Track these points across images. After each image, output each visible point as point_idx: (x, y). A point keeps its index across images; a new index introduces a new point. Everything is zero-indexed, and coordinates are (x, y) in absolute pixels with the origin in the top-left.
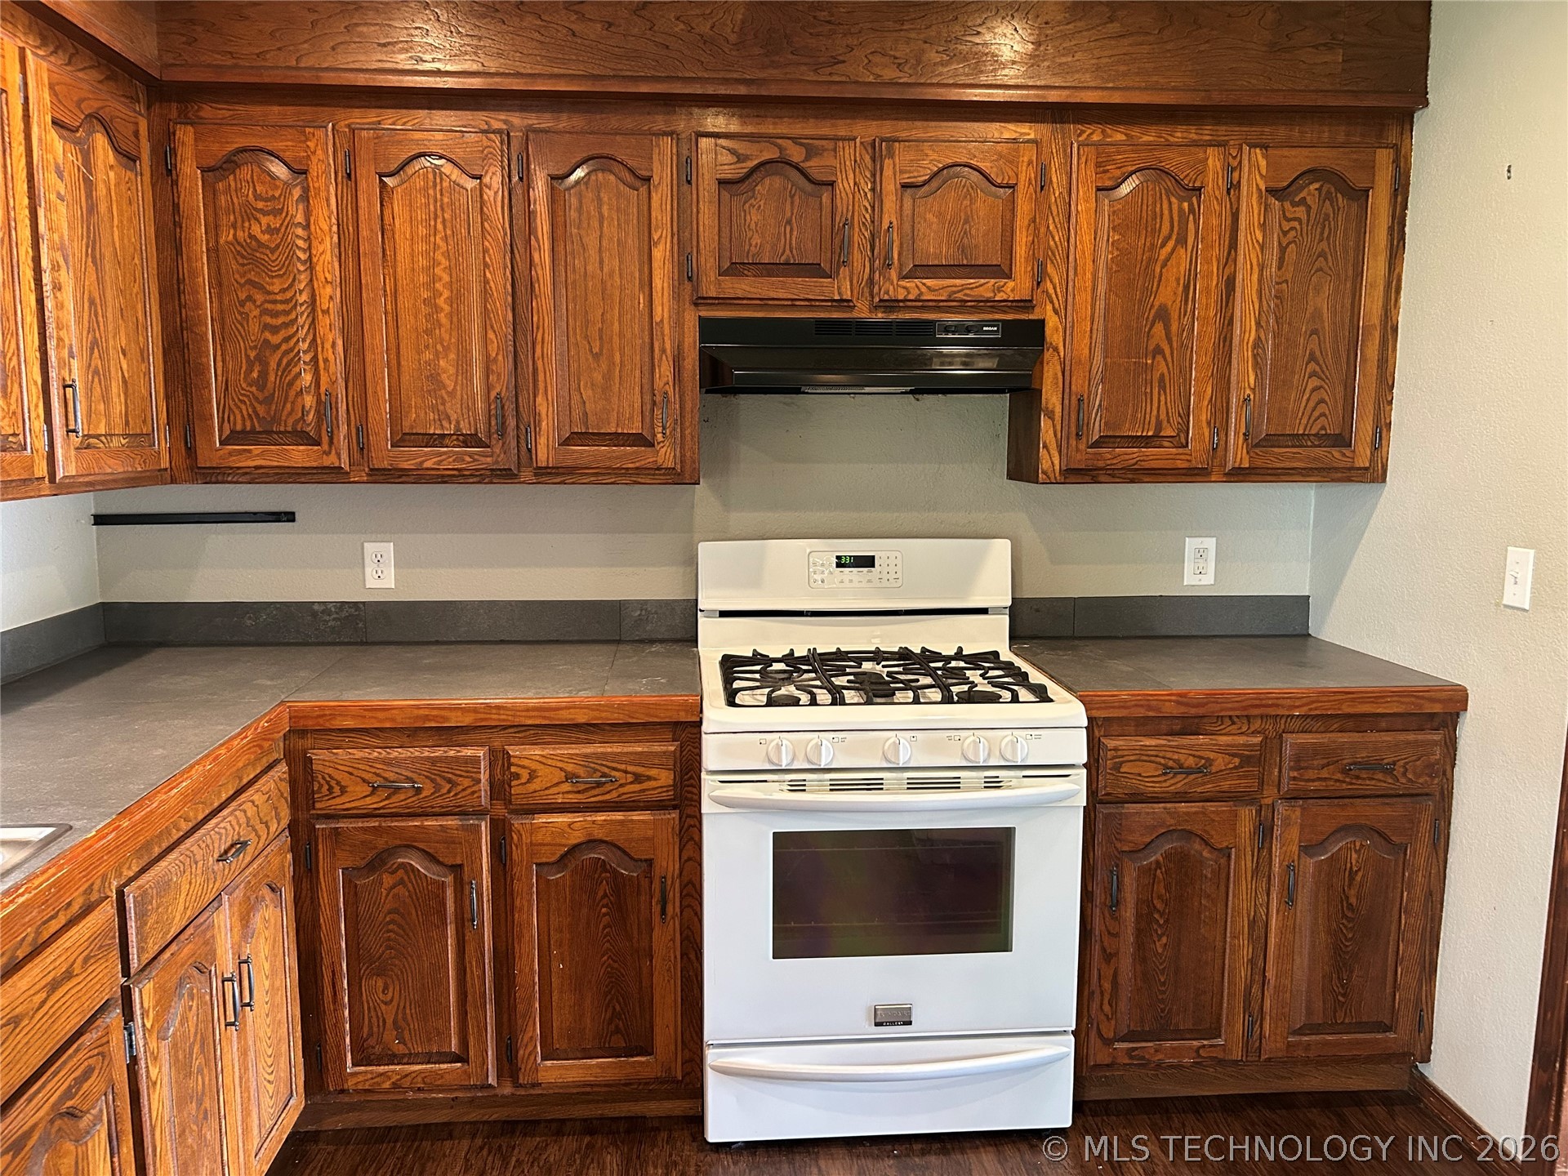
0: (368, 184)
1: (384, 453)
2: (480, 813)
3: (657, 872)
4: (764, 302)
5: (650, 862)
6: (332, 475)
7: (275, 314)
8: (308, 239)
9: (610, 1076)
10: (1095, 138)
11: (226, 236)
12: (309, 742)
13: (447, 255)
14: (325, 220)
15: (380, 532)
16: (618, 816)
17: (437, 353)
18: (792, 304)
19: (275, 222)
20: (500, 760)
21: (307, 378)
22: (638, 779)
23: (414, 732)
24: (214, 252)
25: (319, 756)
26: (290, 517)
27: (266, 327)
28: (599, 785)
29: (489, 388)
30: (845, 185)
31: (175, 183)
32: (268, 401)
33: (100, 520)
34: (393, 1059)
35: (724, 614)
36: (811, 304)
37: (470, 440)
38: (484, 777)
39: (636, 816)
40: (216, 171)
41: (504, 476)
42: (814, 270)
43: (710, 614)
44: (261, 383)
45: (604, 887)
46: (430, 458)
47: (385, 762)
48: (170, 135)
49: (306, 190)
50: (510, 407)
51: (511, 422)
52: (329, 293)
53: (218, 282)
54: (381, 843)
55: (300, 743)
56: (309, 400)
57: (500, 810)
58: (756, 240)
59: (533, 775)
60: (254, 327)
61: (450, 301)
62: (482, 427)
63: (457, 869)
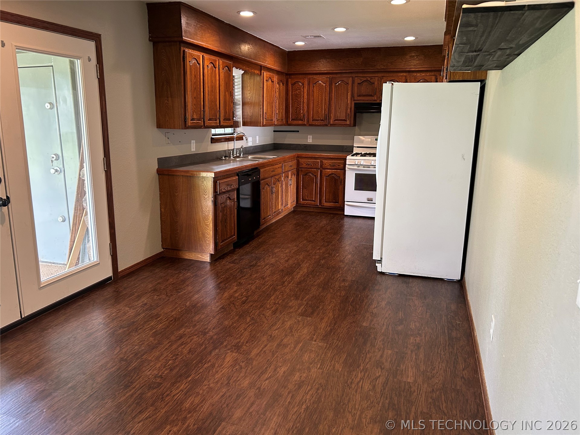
0: (311, 85)
1: (311, 122)
2: (319, 169)
3: (340, 178)
4: (364, 100)
5: (340, 177)
6: (304, 125)
7: (298, 103)
8: (303, 93)
9: (333, 206)
10: (415, 75)
11: (294, 93)
12: (299, 158)
13: (321, 95)
14: (306, 90)
15: (310, 134)
16: (336, 170)
17: (318, 108)
18: (368, 100)
19: (299, 91)
20: (321, 162)
21: (302, 112)
22: (339, 166)
23: (311, 158)
24: (292, 95)
25: (300, 160)
26: (298, 131)
27: (297, 105)
28: (334, 166)
29: (325, 113)
30: (376, 83)
31: (288, 86)
32: (297, 115)
33: (274, 131)
34: (306, 200)
35: (358, 147)
36: (370, 100)
37: (322, 120)
38: (319, 164)
39: (338, 171)
40: (293, 84)
41: (326, 125)
42: (371, 96)
43: (355, 147)
44: (296, 112)
45: (333, 180)
46: (317, 123)
47: (308, 161)
48: (288, 80)
49: (303, 86)
50: (327, 115)
51: (328, 118)
52: (305, 101)
53: (292, 99)
54: (307, 172)
55: (298, 158)
56: (302, 115)
57: (321, 169)
58: (363, 91)
59: (325, 164)
60: (296, 105)
61: (321, 101)
62: (323, 118)
63: (315, 176)
